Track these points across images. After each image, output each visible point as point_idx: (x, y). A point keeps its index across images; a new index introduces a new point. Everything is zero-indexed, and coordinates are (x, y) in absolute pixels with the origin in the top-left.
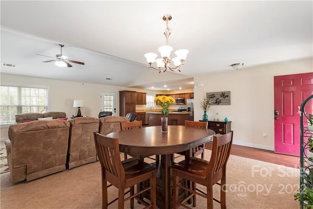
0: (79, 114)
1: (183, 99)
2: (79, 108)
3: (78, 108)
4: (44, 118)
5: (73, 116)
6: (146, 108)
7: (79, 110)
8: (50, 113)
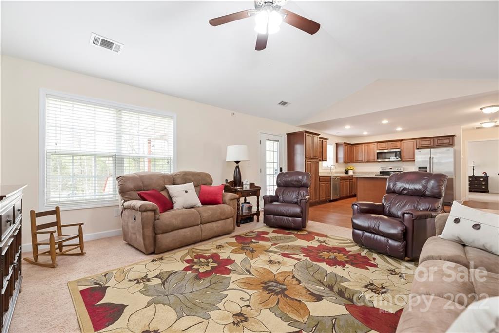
0: (238, 176)
1: (399, 150)
2: (237, 162)
3: (235, 165)
4: (174, 184)
5: (226, 180)
6: (323, 168)
7: (237, 167)
8: (184, 175)
